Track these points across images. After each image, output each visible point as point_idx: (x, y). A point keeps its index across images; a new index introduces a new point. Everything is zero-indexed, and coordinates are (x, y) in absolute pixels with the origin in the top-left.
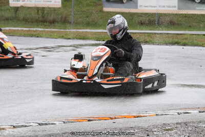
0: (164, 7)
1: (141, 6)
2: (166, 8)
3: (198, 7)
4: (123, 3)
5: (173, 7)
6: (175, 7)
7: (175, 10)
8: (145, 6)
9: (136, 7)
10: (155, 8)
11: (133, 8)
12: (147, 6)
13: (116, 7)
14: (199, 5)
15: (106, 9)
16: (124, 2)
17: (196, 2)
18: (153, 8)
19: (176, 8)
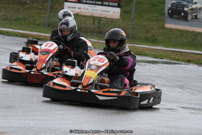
4: (187, 20)
15: (168, 26)
16: (189, 19)
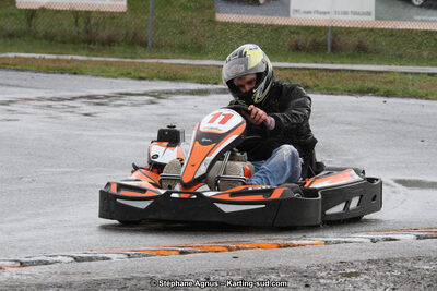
0: (346, 13)
1: (296, 11)
2: (350, 17)
3: (418, 15)
4: (259, 4)
5: (364, 14)
6: (369, 14)
7: (369, 21)
8: (305, 12)
9: (287, 13)
10: (327, 17)
11: (280, 15)
12: (309, 12)
14: (419, 10)
15: (221, 17)
16: (261, 2)
17: (413, 5)
18: (322, 17)
19: (372, 17)
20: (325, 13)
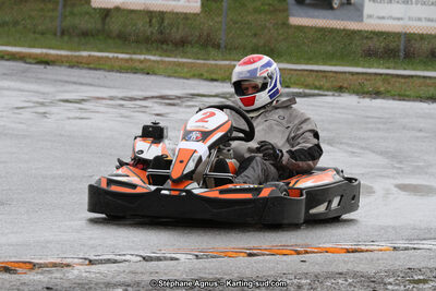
0: (420, 19)
1: (370, 17)
2: (424, 24)
4: (332, 8)
8: (379, 18)
9: (360, 18)
10: (401, 22)
11: (353, 20)
12: (383, 18)
13: (318, 17)
15: (294, 21)
16: (335, 6)
18: (395, 22)
20: (399, 19)
